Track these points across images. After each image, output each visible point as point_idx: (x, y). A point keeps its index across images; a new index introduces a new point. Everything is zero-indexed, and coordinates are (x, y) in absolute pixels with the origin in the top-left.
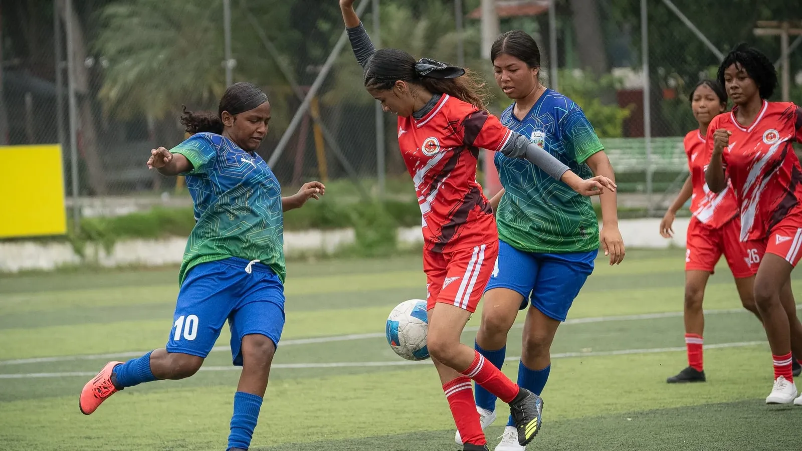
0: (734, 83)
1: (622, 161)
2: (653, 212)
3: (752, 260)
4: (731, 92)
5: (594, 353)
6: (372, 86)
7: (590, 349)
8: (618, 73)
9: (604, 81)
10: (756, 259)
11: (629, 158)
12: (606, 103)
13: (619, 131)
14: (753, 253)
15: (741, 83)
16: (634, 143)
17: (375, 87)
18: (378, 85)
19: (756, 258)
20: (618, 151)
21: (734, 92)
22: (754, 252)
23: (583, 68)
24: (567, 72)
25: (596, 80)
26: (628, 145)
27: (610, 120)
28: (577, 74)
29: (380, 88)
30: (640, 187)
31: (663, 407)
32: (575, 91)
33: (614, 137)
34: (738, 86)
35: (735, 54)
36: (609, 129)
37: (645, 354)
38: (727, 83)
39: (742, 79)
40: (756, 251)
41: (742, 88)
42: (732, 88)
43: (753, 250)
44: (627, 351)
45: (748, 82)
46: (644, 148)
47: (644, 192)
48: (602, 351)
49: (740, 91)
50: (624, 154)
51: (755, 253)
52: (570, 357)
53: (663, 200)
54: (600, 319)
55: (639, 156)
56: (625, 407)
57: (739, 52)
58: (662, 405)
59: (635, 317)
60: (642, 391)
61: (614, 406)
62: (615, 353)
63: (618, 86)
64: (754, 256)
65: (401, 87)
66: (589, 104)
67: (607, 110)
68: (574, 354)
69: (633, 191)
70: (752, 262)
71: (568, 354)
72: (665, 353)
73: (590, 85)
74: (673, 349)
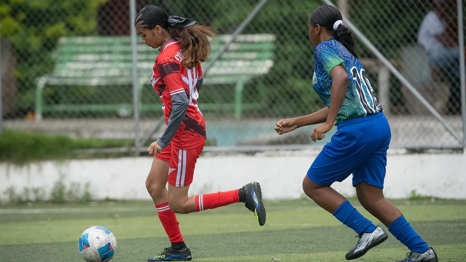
6: (140, 25)
17: (143, 26)
18: (145, 25)
29: (145, 28)
30: (123, 110)
47: (130, 117)
65: (158, 29)
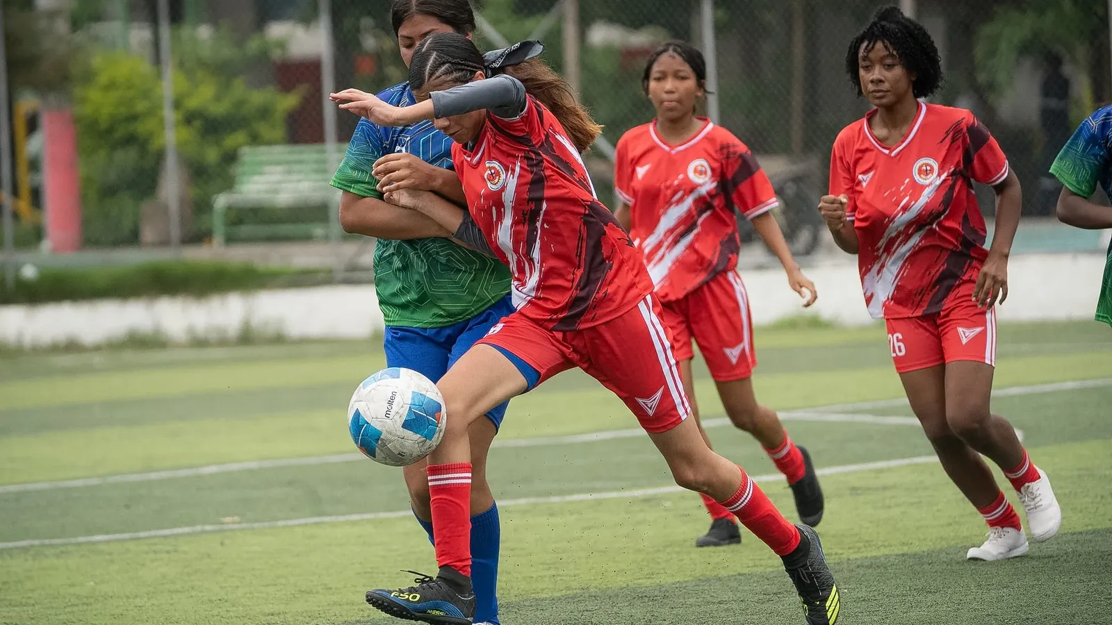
0: (877, 73)
1: (283, 185)
2: (340, 276)
3: (894, 351)
4: (871, 87)
5: (244, 525)
7: (236, 519)
8: (277, 30)
9: (253, 45)
10: (900, 351)
11: (299, 181)
12: (259, 84)
13: (279, 132)
14: (895, 341)
15: (888, 75)
16: (308, 153)
19: (899, 347)
20: (279, 168)
21: (876, 88)
22: (897, 337)
23: (214, 21)
24: (186, 31)
25: (240, 43)
26: (296, 157)
27: (264, 113)
28: (204, 32)
30: (318, 231)
31: (368, 616)
32: (202, 64)
33: (270, 143)
34: (883, 78)
35: (878, 25)
36: (263, 129)
37: (333, 525)
38: (862, 72)
39: (890, 67)
40: (900, 337)
41: (888, 81)
42: (872, 82)
43: (895, 336)
44: (302, 521)
45: (898, 71)
46: (324, 162)
47: (326, 238)
48: (257, 521)
49: (886, 86)
50: (289, 172)
51: (898, 340)
52: (204, 532)
53: (359, 254)
54: (253, 465)
55: (314, 176)
56: (301, 618)
57: (884, 23)
58: (366, 615)
59: (312, 461)
60: (331, 588)
61: (282, 616)
62: (281, 523)
63: (276, 54)
64: (896, 345)
66: (226, 86)
67: (258, 97)
68: (208, 528)
69: (307, 238)
70: (894, 355)
71: (198, 528)
72: (369, 521)
73: (227, 52)
74: (382, 515)
